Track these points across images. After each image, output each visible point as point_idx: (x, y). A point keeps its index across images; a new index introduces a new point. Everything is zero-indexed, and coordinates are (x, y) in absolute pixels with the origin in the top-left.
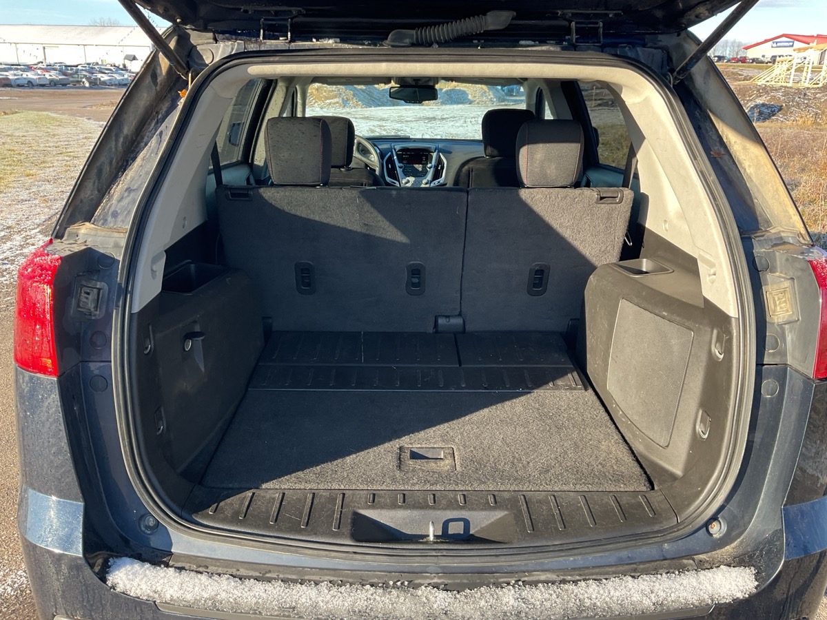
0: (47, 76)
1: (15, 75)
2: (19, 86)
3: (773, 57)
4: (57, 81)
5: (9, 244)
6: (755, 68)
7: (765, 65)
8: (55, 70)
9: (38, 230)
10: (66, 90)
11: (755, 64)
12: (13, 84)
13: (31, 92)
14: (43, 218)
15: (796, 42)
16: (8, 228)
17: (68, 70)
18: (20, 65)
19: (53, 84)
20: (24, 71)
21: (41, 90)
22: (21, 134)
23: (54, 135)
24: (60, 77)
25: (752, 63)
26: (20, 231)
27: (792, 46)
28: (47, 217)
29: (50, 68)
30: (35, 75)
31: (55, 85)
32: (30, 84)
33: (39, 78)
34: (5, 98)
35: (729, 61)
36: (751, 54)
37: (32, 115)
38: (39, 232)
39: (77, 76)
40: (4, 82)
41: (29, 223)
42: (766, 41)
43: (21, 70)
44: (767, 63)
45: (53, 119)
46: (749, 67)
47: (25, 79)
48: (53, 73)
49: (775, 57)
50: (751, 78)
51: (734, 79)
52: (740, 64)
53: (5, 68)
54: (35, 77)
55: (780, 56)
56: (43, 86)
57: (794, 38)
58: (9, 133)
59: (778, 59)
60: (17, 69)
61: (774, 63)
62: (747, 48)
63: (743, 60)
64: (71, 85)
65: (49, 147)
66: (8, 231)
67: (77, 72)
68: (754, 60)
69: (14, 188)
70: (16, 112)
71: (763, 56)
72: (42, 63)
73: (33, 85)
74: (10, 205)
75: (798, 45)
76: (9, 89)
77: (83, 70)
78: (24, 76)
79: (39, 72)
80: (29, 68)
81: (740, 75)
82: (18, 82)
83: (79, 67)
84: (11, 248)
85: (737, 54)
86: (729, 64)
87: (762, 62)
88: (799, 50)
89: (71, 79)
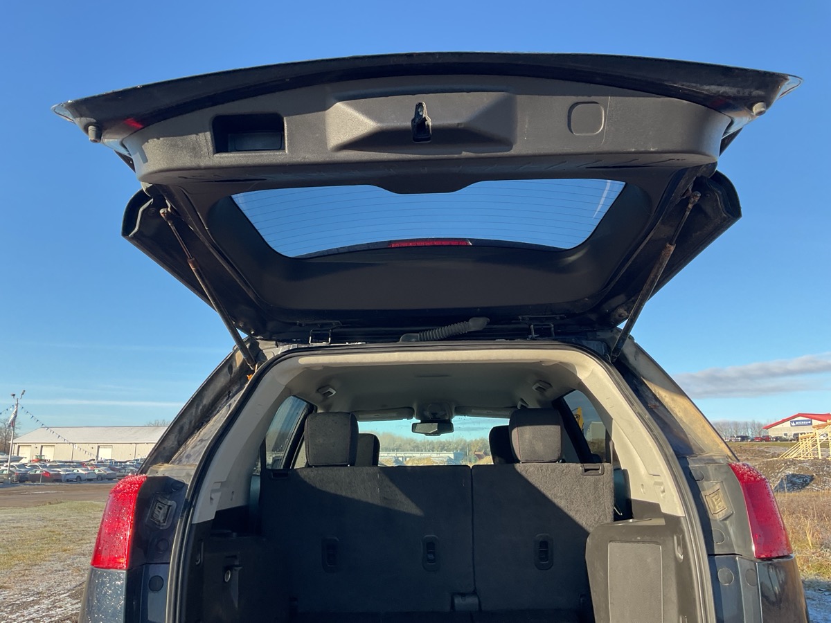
0: (96, 471)
1: (67, 471)
2: (68, 481)
3: (795, 434)
4: (105, 475)
5: (36, 607)
6: (780, 445)
7: (789, 442)
8: (104, 466)
9: (68, 594)
10: (111, 484)
11: (779, 442)
12: (62, 479)
13: (78, 486)
14: (74, 584)
15: (813, 420)
16: (38, 593)
17: (117, 466)
18: (72, 462)
19: (101, 478)
20: (76, 467)
21: (88, 484)
22: (63, 519)
23: (95, 518)
24: (108, 472)
25: (776, 441)
26: (49, 596)
27: (811, 424)
28: (78, 583)
29: (101, 463)
30: (85, 470)
31: (102, 479)
32: (79, 479)
33: (88, 473)
34: (52, 491)
35: (752, 440)
36: (772, 433)
37: (76, 504)
38: (69, 596)
39: (124, 471)
40: (55, 478)
41: (60, 588)
42: (784, 421)
43: (73, 467)
44: (791, 441)
45: (96, 506)
46: (773, 445)
47: (75, 474)
48: (102, 468)
49: (798, 434)
50: (778, 455)
51: (762, 456)
52: (764, 442)
53: (58, 465)
54: (84, 472)
55: (801, 434)
56: (90, 480)
57: (812, 417)
58: (51, 518)
59: (800, 436)
60: (69, 466)
61: (798, 440)
62: (768, 427)
63: (767, 439)
64: (117, 480)
65: (89, 528)
66: (37, 596)
67: (124, 468)
68: (777, 439)
69: (49, 561)
70: (61, 502)
71: (786, 435)
72: (94, 460)
73: (81, 480)
74: (43, 575)
75: (815, 422)
76: (58, 484)
77: (130, 465)
78: (75, 471)
79: (89, 468)
80: (81, 464)
81: (767, 453)
82: (68, 477)
83: (128, 463)
84: (38, 611)
85: (760, 435)
86: (753, 442)
87: (787, 440)
88: (819, 427)
89: (118, 474)
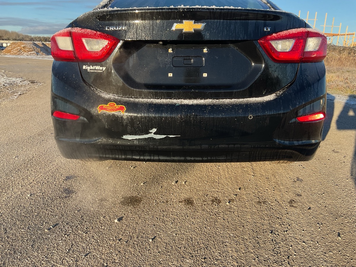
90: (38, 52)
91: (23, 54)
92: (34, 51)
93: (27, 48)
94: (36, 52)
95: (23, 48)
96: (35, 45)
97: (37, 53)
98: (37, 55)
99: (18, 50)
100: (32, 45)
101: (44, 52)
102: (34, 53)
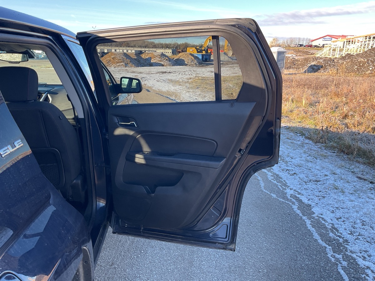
3: (323, 45)
15: (332, 38)
25: (315, 47)
36: (314, 43)
42: (320, 38)
46: (313, 49)
50: (314, 54)
52: (309, 48)
55: (326, 44)
62: (312, 41)
63: (311, 46)
71: (319, 44)
81: (309, 52)
85: (308, 44)
86: (305, 48)
87: (319, 47)
88: (334, 42)
90: (127, 63)
91: (112, 65)
92: (124, 62)
93: (117, 60)
94: (125, 63)
95: (112, 60)
96: (125, 56)
97: (126, 65)
98: (126, 67)
99: (107, 61)
100: (122, 56)
101: (133, 64)
102: (123, 65)
